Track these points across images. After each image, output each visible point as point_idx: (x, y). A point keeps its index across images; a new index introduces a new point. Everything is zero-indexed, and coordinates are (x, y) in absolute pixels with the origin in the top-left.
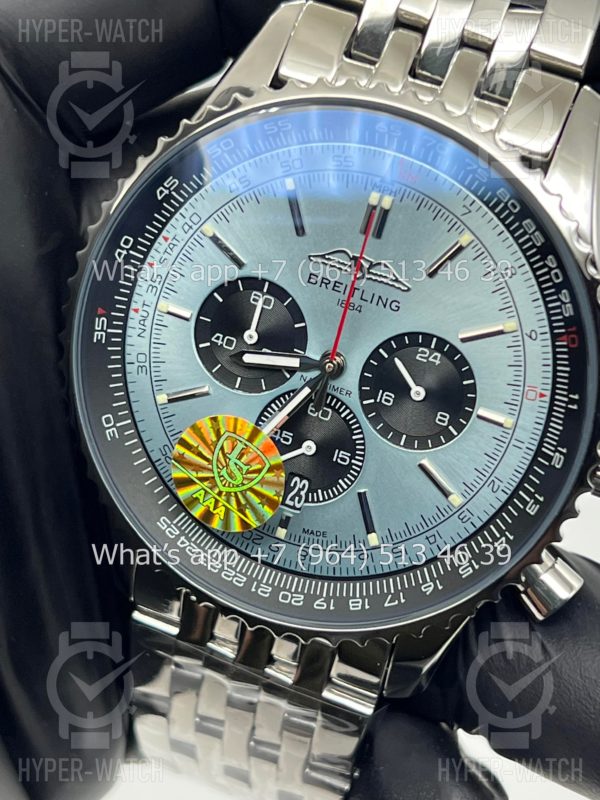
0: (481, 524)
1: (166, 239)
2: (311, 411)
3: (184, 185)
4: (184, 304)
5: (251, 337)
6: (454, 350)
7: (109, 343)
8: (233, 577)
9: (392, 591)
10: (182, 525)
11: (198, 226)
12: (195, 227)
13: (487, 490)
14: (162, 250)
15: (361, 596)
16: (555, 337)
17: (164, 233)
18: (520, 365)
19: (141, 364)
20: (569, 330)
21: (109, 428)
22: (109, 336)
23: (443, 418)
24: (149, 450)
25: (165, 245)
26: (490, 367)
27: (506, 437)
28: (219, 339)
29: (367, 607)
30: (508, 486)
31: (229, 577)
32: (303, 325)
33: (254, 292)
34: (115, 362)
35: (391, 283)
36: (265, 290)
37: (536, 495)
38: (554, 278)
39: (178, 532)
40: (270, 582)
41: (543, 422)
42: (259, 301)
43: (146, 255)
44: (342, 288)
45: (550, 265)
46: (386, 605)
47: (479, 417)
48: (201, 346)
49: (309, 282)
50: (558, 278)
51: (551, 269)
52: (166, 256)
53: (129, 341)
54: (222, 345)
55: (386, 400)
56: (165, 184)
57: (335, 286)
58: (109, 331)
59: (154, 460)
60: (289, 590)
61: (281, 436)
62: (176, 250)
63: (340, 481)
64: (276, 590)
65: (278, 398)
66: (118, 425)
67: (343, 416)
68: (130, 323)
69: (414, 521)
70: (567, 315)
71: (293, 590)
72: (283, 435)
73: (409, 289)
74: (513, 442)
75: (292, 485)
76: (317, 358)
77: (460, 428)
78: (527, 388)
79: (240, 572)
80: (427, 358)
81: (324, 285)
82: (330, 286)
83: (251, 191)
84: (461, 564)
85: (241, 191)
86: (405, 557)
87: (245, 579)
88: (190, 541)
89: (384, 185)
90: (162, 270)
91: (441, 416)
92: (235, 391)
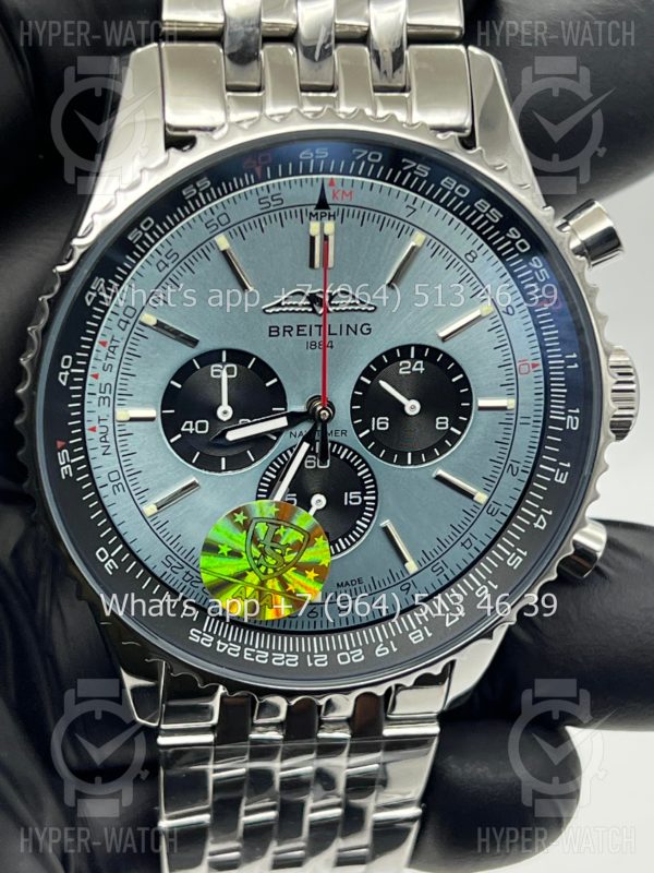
0: (511, 510)
1: (104, 344)
2: (309, 464)
4: (144, 405)
5: (225, 412)
6: (435, 351)
7: (76, 474)
8: (285, 660)
10: (213, 630)
11: (134, 319)
12: (132, 321)
13: (507, 476)
14: (102, 356)
15: (418, 626)
17: (99, 338)
18: (506, 344)
19: (116, 483)
21: (106, 561)
22: (74, 465)
23: (441, 423)
24: (151, 567)
25: (104, 350)
26: (477, 356)
27: (512, 419)
28: (189, 427)
29: (429, 635)
30: (527, 464)
31: (280, 661)
32: (276, 380)
33: (213, 366)
34: (87, 491)
36: (224, 360)
37: (561, 464)
38: (519, 248)
39: (212, 639)
40: (322, 649)
41: (542, 391)
42: (222, 373)
43: (86, 367)
44: (307, 331)
45: (514, 237)
46: (448, 625)
47: (481, 409)
48: (173, 440)
49: (270, 336)
50: (525, 247)
51: (514, 241)
52: (109, 361)
53: (94, 464)
54: (195, 432)
55: (381, 426)
57: (299, 330)
58: (73, 461)
59: (159, 575)
60: (344, 650)
62: (118, 352)
63: (359, 522)
64: (332, 655)
65: (271, 464)
66: (113, 555)
67: (342, 457)
68: (90, 445)
69: (445, 532)
70: (542, 280)
71: (348, 648)
72: (287, 499)
74: (520, 420)
76: (301, 408)
77: (463, 426)
78: (518, 365)
79: (289, 652)
80: (410, 370)
81: (287, 333)
82: (294, 332)
83: (182, 264)
84: (506, 557)
85: (171, 266)
86: (447, 571)
87: (297, 657)
88: (228, 643)
89: (319, 211)
90: (108, 377)
91: (440, 420)
92: (224, 474)
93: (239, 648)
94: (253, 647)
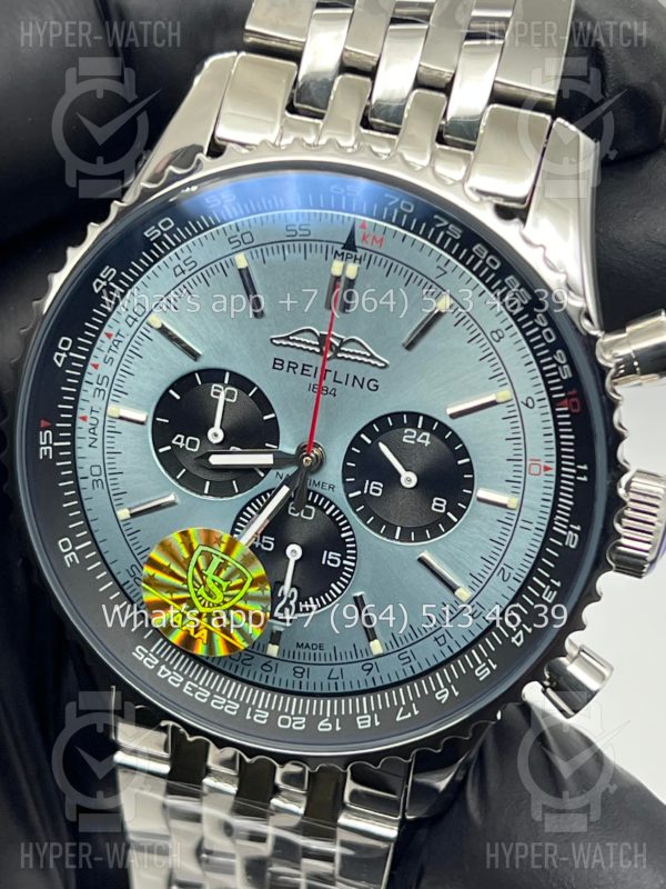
1: (109, 336)
2: (292, 511)
3: (123, 273)
4: (137, 407)
5: (216, 435)
6: (444, 428)
7: (57, 458)
8: (224, 705)
9: (404, 703)
10: (161, 653)
11: (143, 318)
12: (140, 319)
13: (497, 579)
14: (105, 348)
15: (370, 712)
16: (554, 403)
17: (106, 329)
18: (519, 438)
19: (97, 478)
20: (570, 393)
21: (67, 553)
22: (56, 450)
23: (439, 505)
24: (115, 572)
25: (108, 342)
26: (486, 442)
27: (512, 519)
28: (180, 441)
29: (377, 723)
30: (520, 572)
31: (220, 705)
32: (272, 416)
33: (215, 385)
34: (66, 478)
35: (366, 360)
36: (226, 382)
37: (552, 581)
38: (546, 338)
39: (157, 661)
40: (266, 706)
41: (551, 498)
42: (221, 395)
43: (88, 355)
44: (312, 371)
45: (541, 323)
46: (398, 719)
47: (480, 500)
48: (161, 450)
49: (274, 368)
50: (550, 337)
51: (542, 328)
52: (111, 354)
53: (79, 453)
54: (184, 447)
55: (374, 490)
56: (102, 275)
57: (303, 369)
58: (56, 444)
59: (122, 583)
60: (289, 714)
61: (261, 541)
62: (122, 347)
63: (333, 585)
64: (274, 715)
65: (253, 500)
66: (77, 548)
67: (328, 512)
68: (79, 433)
69: (419, 621)
70: (565, 378)
71: (293, 713)
72: (264, 541)
73: (386, 366)
74: (520, 523)
75: (279, 595)
76: (292, 451)
77: (460, 513)
78: (529, 463)
79: (232, 699)
80: (415, 440)
81: (291, 369)
82: (299, 370)
83: (199, 274)
84: (476, 665)
85: (188, 273)
86: (414, 663)
87: (238, 706)
88: (172, 670)
89: (346, 252)
90: (108, 370)
91: (438, 502)
92: (204, 497)
93: (182, 679)
94: (197, 682)
